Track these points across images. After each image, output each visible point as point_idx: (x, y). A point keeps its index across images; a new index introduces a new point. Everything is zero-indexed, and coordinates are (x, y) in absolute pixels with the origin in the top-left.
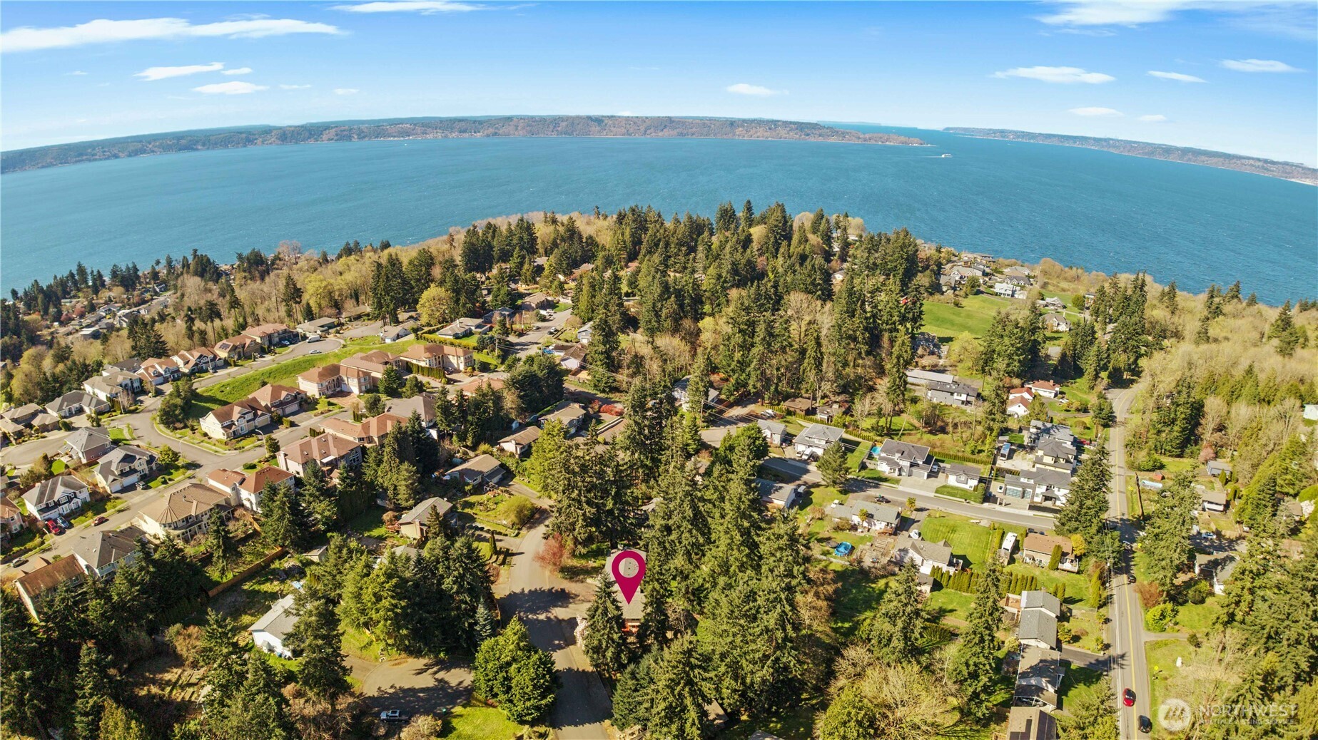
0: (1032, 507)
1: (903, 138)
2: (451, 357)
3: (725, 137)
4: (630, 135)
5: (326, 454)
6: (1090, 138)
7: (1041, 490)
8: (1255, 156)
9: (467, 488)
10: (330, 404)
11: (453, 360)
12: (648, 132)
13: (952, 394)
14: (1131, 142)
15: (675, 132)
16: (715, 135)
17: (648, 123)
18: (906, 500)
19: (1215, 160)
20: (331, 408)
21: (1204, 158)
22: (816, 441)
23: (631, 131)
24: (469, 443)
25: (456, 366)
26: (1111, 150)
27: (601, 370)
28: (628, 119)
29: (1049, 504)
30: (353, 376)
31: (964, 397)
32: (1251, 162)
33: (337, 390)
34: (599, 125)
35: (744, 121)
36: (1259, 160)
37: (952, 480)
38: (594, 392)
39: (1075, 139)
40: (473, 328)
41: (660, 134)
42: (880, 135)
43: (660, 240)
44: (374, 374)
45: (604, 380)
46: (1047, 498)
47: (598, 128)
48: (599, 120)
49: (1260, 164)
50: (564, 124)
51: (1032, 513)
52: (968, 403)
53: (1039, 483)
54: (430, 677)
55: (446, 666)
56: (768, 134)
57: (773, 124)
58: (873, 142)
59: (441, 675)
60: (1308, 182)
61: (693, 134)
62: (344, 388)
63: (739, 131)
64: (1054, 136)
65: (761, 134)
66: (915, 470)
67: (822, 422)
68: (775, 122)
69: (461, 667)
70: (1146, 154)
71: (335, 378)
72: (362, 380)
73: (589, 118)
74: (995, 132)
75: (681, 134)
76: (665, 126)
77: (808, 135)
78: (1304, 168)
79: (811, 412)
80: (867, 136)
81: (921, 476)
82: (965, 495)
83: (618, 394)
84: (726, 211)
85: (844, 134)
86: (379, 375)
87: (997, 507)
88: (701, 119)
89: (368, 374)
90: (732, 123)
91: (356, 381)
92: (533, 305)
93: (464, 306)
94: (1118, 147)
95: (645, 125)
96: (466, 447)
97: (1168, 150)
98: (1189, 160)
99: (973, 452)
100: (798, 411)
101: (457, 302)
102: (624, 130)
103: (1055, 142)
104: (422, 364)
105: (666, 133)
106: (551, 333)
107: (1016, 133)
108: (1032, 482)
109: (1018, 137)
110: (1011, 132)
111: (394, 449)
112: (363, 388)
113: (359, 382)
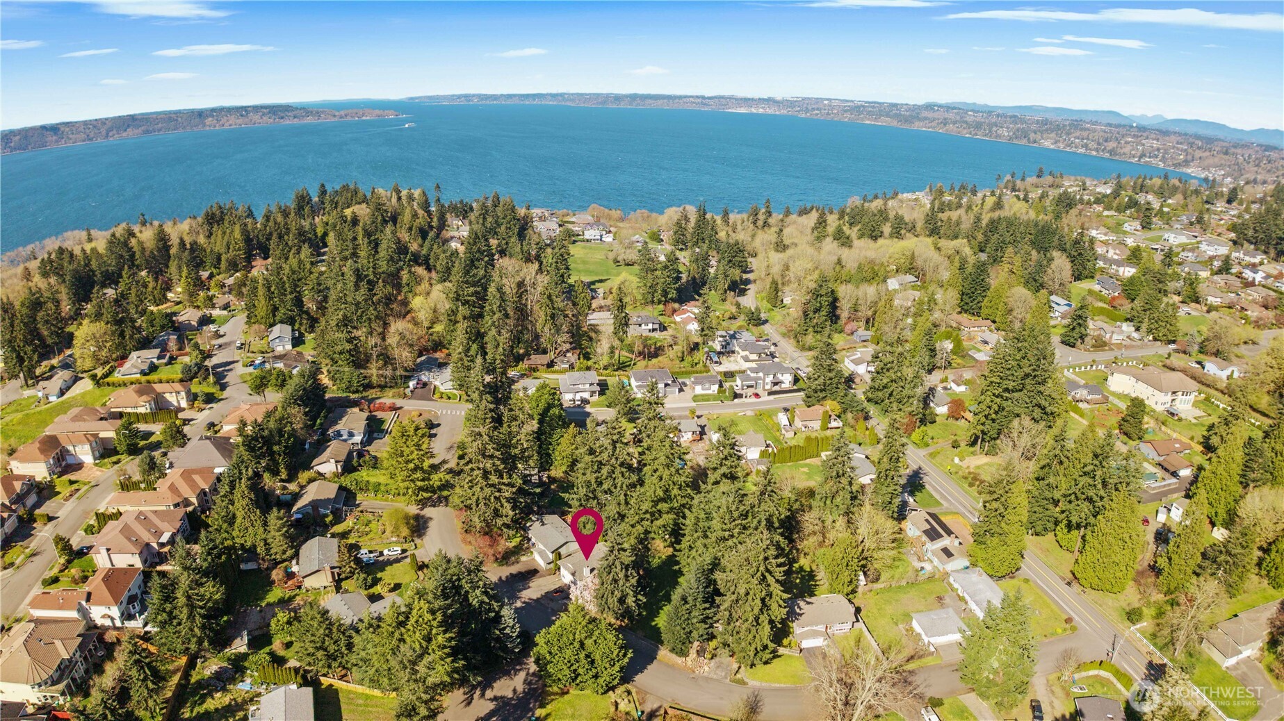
0: (770, 393)
1: (377, 112)
2: (167, 396)
3: (195, 129)
4: (91, 140)
5: (159, 534)
6: (547, 94)
7: (770, 379)
8: (695, 94)
9: (328, 520)
10: (72, 482)
11: (171, 398)
12: (111, 134)
13: (640, 325)
14: (582, 95)
15: (140, 130)
16: (184, 128)
17: (109, 124)
18: (687, 413)
19: (660, 102)
20: (75, 486)
21: (650, 101)
22: (581, 387)
23: (92, 135)
24: (283, 477)
25: (176, 404)
26: (568, 104)
27: (347, 369)
28: (85, 123)
29: (777, 388)
30: (81, 443)
31: (650, 326)
32: (692, 100)
33: (65, 464)
34: (56, 134)
35: (213, 110)
36: (697, 97)
37: (699, 390)
38: (345, 395)
39: (534, 96)
40: (155, 360)
41: (124, 134)
42: (355, 111)
43: (271, 234)
44: (102, 435)
45: (355, 381)
46: (775, 384)
47: (55, 138)
48: (54, 129)
49: (700, 100)
50: (18, 137)
51: (772, 397)
52: (654, 330)
53: (766, 374)
54: (482, 701)
55: (487, 685)
56: (240, 121)
57: (243, 111)
58: (349, 118)
59: (489, 694)
60: (743, 110)
61: (159, 130)
62: (70, 460)
63: (209, 121)
64: (515, 96)
65: (233, 122)
66: (668, 389)
67: (563, 371)
68: (245, 108)
69: (499, 678)
70: (601, 103)
71: (58, 451)
72: (94, 444)
73: (44, 128)
74: (459, 97)
75: (147, 132)
76: (128, 126)
77: (282, 118)
78: (736, 99)
79: (551, 365)
80: (342, 113)
81: (673, 393)
82: (714, 398)
83: (372, 391)
84: (302, 197)
85: (318, 114)
86: (112, 434)
87: (744, 400)
88: (164, 113)
89: (96, 436)
90: (201, 114)
91: (87, 447)
92: (194, 323)
93: (131, 337)
94: (573, 100)
95: (106, 127)
96: (282, 481)
97: (618, 98)
98: (639, 104)
99: (692, 367)
100: (540, 367)
101: (122, 335)
102: (83, 136)
103: (516, 101)
104: (142, 410)
105: (130, 132)
106: (240, 348)
107: (479, 96)
108: (761, 374)
109: (482, 100)
110: (474, 95)
111: (251, 500)
112: (97, 454)
113: (92, 448)
